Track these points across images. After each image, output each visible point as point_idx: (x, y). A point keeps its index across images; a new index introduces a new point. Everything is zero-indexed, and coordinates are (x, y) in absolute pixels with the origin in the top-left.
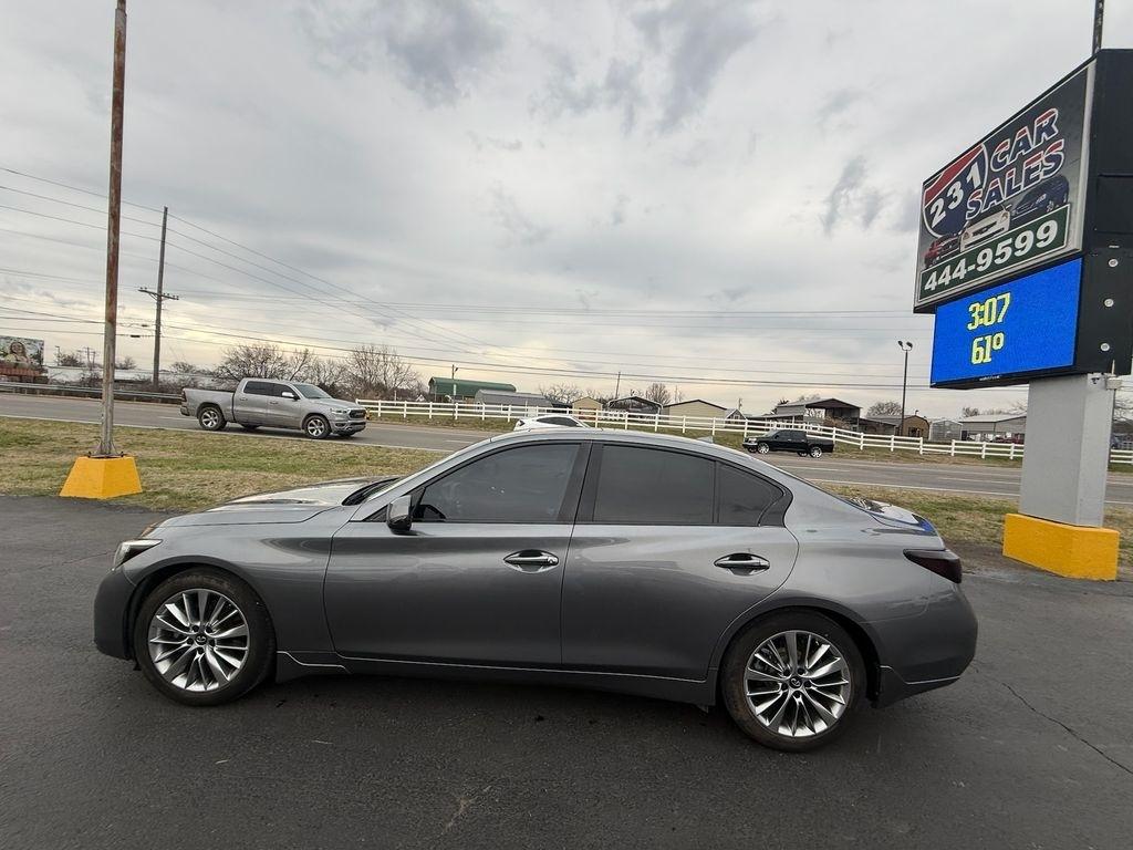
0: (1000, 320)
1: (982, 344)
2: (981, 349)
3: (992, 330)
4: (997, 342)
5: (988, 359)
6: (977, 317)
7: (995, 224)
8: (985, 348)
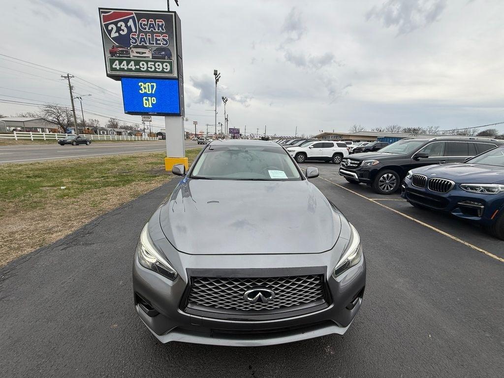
0: (153, 92)
1: (147, 100)
2: (147, 102)
3: (151, 95)
4: (154, 100)
5: (151, 106)
6: (143, 89)
7: (145, 53)
8: (149, 101)
